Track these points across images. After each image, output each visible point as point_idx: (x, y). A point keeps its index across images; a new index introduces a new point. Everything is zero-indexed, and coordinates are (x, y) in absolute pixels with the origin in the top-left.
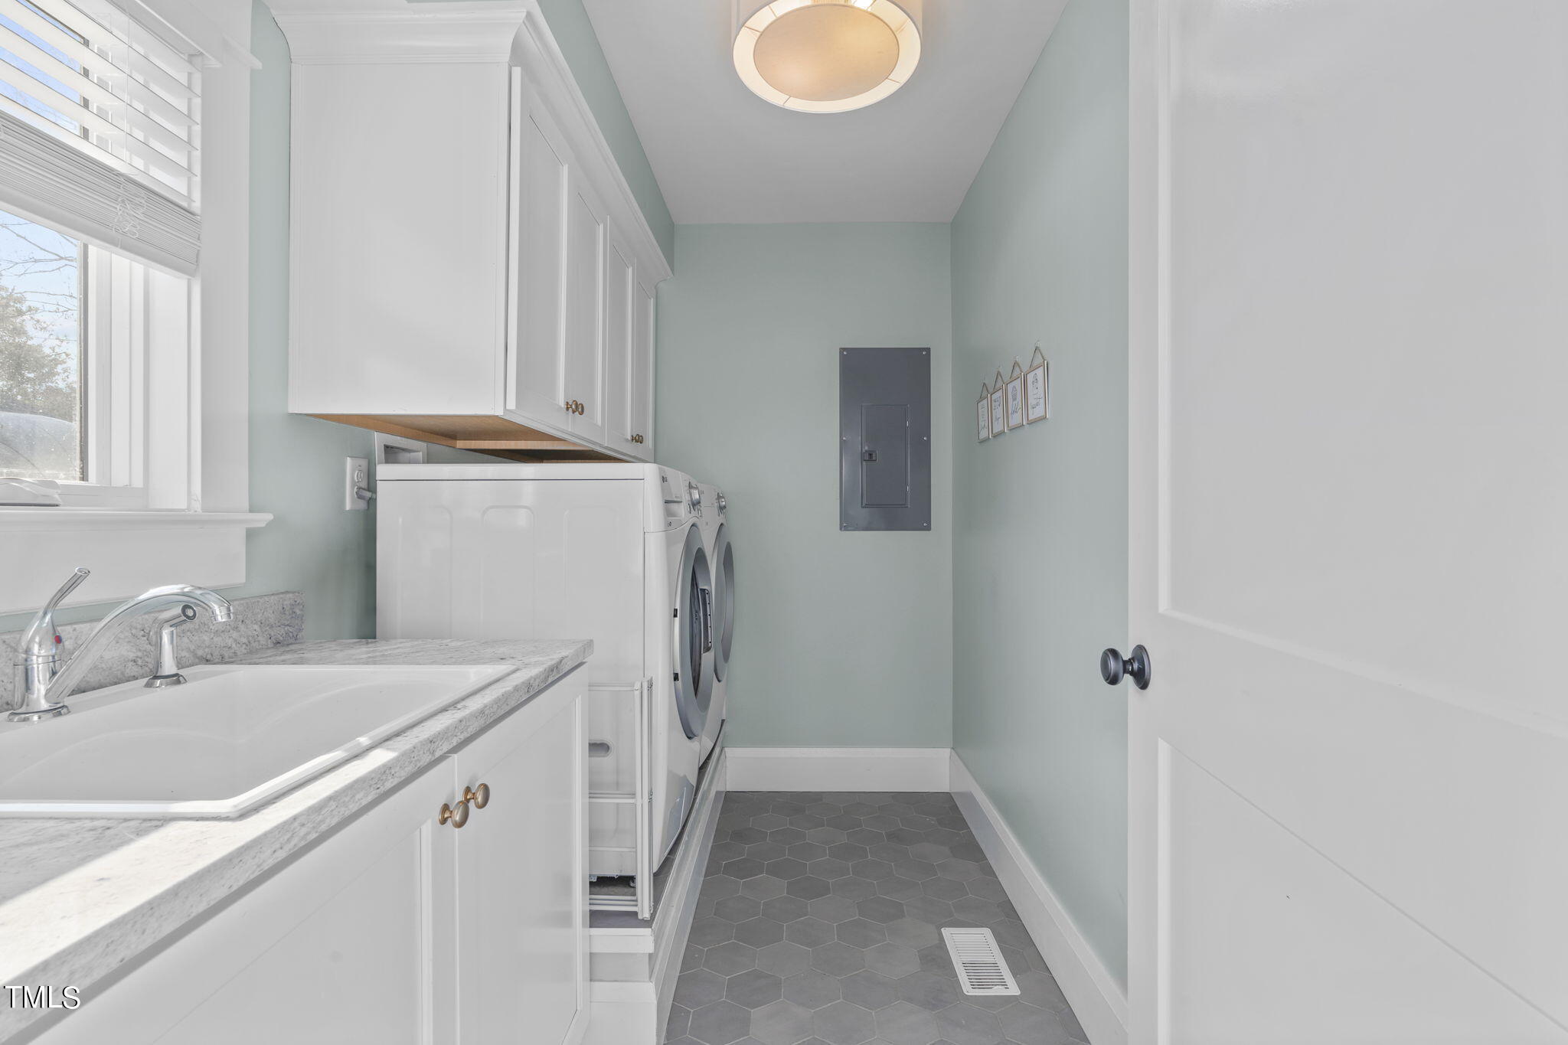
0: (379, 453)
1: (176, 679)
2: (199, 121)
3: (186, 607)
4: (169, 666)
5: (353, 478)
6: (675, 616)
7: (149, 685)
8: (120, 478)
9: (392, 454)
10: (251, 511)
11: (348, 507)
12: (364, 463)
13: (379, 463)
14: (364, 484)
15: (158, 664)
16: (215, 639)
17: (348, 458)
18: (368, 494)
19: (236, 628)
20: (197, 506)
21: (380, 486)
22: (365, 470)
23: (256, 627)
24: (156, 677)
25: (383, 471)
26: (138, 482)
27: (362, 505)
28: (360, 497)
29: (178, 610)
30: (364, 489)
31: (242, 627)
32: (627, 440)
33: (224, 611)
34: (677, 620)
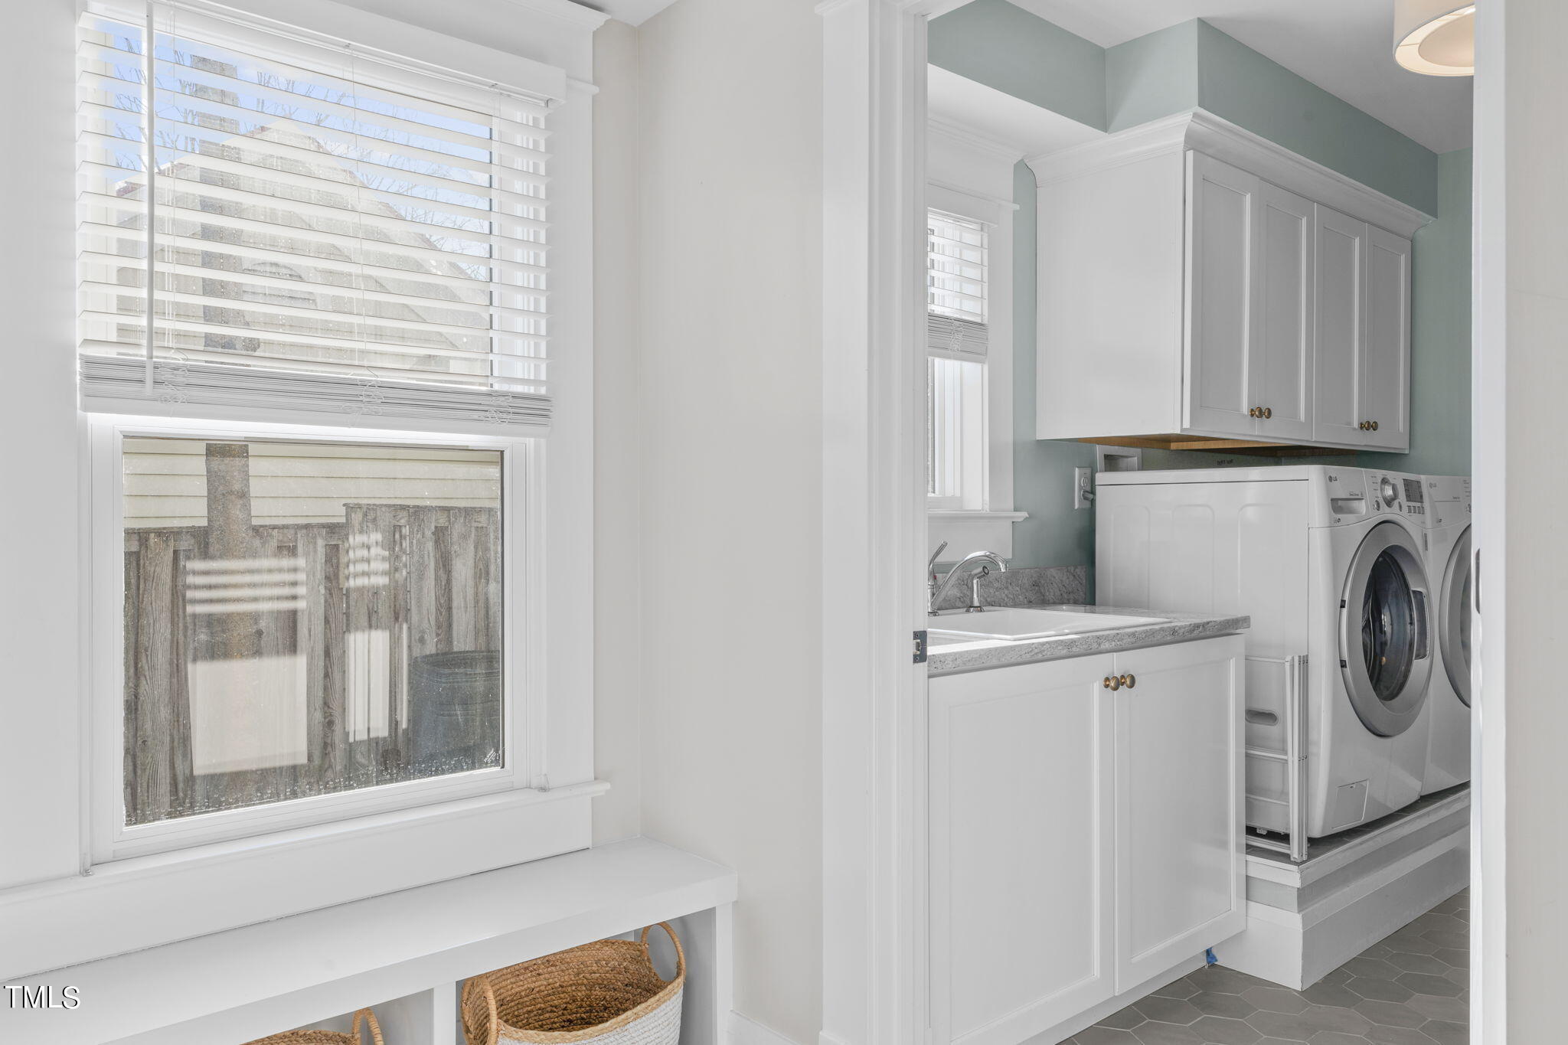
0: (1100, 462)
1: (980, 609)
2: (987, 281)
3: (984, 567)
4: (976, 603)
5: (1080, 485)
6: (1342, 606)
7: (968, 611)
8: (949, 493)
9: (1112, 463)
10: (1015, 511)
11: (1076, 507)
12: (1088, 471)
13: (1100, 471)
14: (1088, 489)
15: (972, 602)
16: (996, 593)
17: (1077, 469)
18: (1091, 496)
19: (1007, 588)
20: (987, 507)
21: (1098, 490)
22: (1089, 478)
23: (1018, 589)
24: (971, 607)
25: (1102, 477)
26: (958, 494)
27: (1087, 505)
28: (1086, 498)
29: (981, 569)
30: (1087, 492)
31: (1010, 587)
32: (1355, 429)
33: (1004, 566)
34: (1345, 611)
